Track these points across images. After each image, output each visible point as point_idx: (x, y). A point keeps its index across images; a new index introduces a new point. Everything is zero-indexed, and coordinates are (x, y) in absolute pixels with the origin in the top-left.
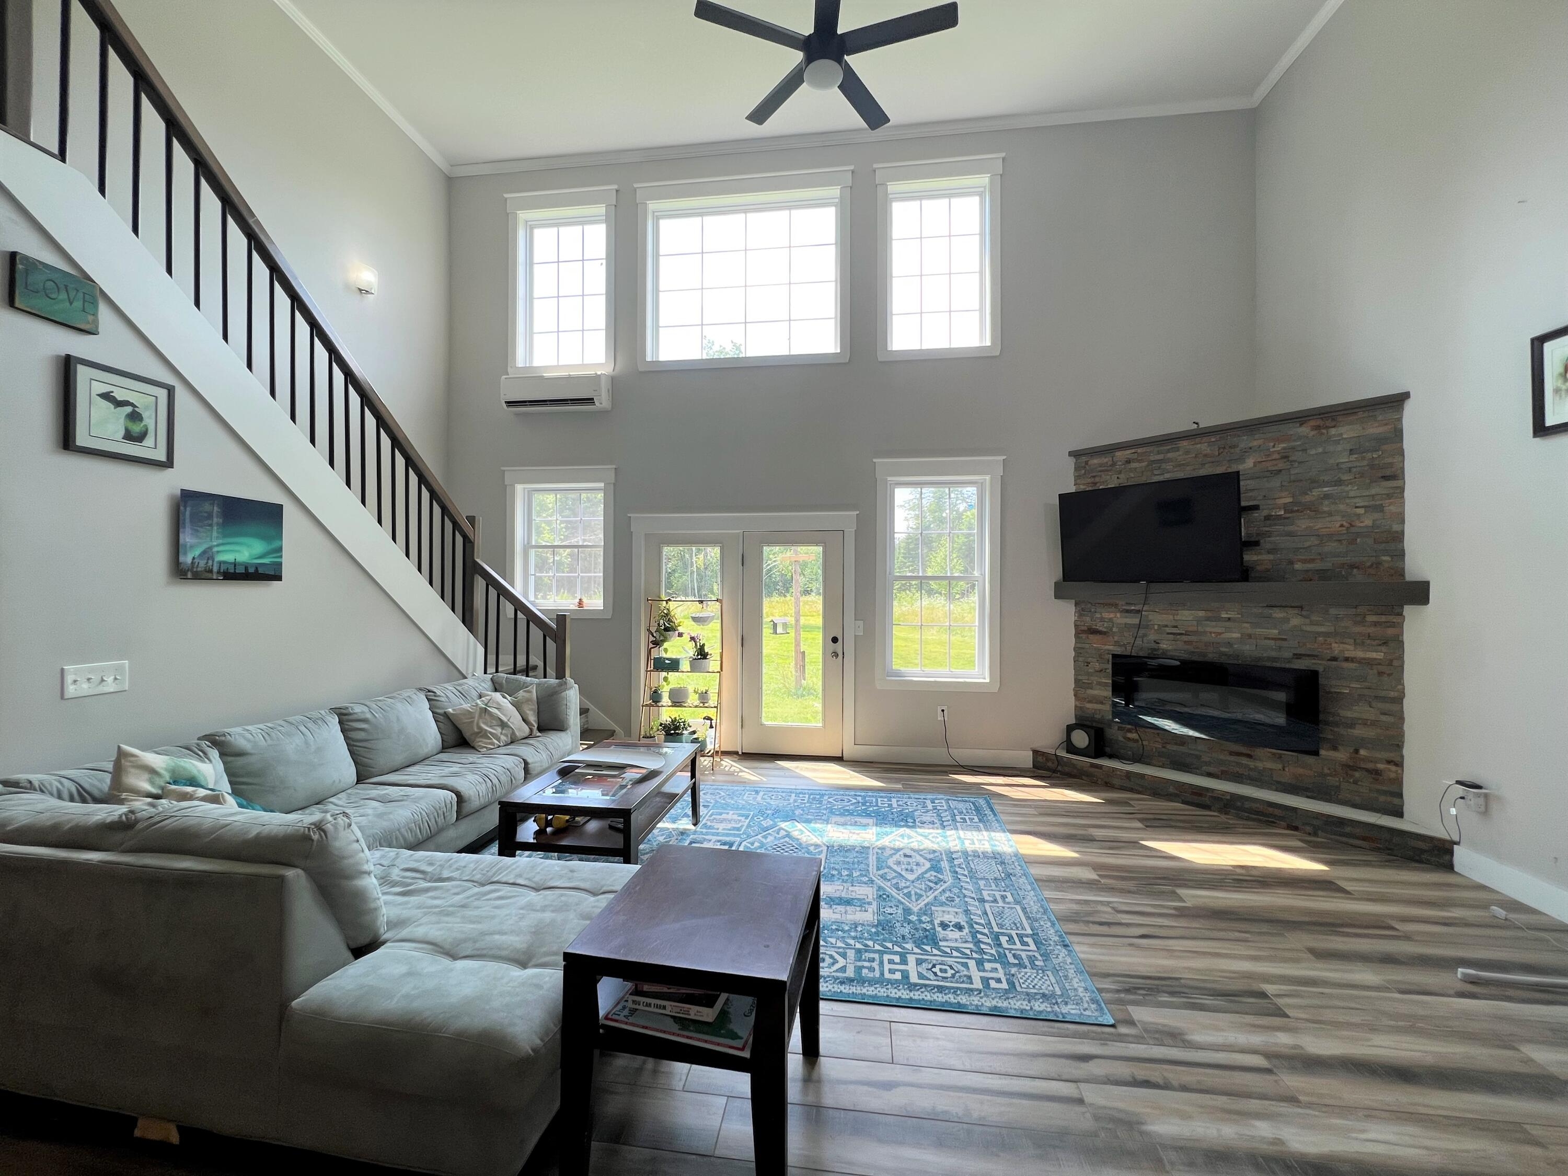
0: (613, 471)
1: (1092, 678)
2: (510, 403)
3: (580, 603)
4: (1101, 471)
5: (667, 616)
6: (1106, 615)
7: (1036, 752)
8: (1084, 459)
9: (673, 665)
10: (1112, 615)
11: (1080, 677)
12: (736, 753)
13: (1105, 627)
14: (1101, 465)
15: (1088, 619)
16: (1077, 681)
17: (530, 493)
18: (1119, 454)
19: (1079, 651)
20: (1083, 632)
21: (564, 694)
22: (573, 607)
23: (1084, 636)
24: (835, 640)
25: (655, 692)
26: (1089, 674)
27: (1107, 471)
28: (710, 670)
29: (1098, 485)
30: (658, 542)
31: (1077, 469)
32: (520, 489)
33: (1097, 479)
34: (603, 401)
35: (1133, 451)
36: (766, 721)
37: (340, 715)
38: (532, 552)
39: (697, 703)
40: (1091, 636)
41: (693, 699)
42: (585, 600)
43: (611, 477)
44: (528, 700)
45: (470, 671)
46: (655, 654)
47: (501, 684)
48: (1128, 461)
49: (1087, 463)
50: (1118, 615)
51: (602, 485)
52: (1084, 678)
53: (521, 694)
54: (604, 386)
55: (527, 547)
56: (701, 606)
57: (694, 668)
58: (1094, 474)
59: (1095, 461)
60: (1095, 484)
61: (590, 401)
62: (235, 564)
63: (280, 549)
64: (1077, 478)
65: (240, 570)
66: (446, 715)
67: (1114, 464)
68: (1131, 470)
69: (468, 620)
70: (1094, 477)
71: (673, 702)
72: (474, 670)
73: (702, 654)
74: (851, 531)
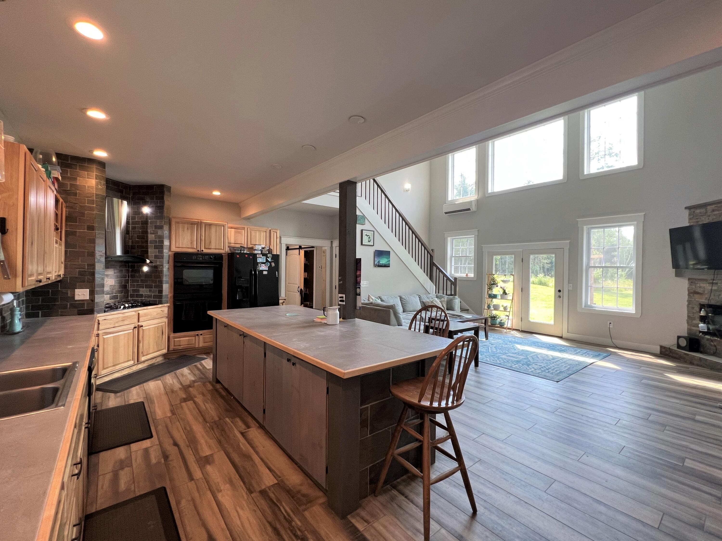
0: (477, 231)
1: (695, 315)
2: (446, 213)
3: (467, 275)
4: (700, 216)
5: (493, 280)
6: (702, 285)
7: (661, 347)
8: (692, 210)
9: (495, 296)
10: (705, 285)
11: (690, 315)
12: (519, 330)
13: (701, 291)
14: (700, 213)
15: (694, 287)
16: (688, 316)
17: (453, 239)
18: (709, 207)
19: (689, 302)
20: (691, 293)
21: (454, 300)
22: (465, 276)
23: (692, 295)
24: (560, 291)
25: (489, 305)
26: (693, 313)
27: (703, 215)
28: (508, 299)
29: (699, 222)
30: (491, 255)
31: (690, 215)
32: (449, 239)
33: (699, 220)
34: (473, 208)
35: (716, 205)
36: (531, 319)
37: (400, 297)
38: (453, 258)
39: (503, 310)
40: (695, 295)
41: (502, 309)
42: (468, 274)
43: (477, 234)
44: (444, 301)
45: (432, 293)
46: (490, 292)
47: (438, 297)
48: (713, 211)
49: (694, 212)
50: (707, 285)
51: (474, 236)
52: (691, 315)
53: (443, 299)
54: (474, 205)
55: (452, 257)
56: (505, 277)
57: (502, 298)
58: (697, 217)
59: (698, 211)
60: (698, 222)
61: (469, 209)
62: (382, 264)
63: (390, 261)
64: (690, 219)
65: (383, 265)
66: (423, 302)
67: (706, 213)
68: (715, 215)
69: (431, 278)
70: (697, 219)
71: (494, 309)
72: (433, 293)
73: (505, 293)
74: (567, 249)
